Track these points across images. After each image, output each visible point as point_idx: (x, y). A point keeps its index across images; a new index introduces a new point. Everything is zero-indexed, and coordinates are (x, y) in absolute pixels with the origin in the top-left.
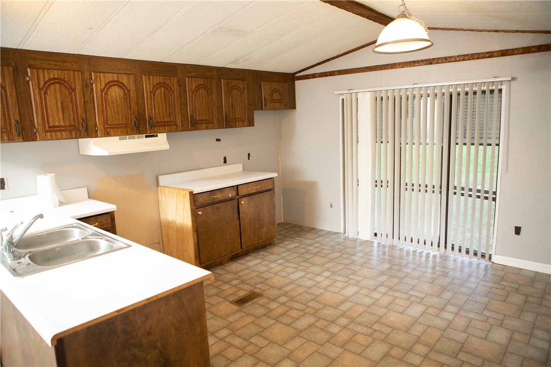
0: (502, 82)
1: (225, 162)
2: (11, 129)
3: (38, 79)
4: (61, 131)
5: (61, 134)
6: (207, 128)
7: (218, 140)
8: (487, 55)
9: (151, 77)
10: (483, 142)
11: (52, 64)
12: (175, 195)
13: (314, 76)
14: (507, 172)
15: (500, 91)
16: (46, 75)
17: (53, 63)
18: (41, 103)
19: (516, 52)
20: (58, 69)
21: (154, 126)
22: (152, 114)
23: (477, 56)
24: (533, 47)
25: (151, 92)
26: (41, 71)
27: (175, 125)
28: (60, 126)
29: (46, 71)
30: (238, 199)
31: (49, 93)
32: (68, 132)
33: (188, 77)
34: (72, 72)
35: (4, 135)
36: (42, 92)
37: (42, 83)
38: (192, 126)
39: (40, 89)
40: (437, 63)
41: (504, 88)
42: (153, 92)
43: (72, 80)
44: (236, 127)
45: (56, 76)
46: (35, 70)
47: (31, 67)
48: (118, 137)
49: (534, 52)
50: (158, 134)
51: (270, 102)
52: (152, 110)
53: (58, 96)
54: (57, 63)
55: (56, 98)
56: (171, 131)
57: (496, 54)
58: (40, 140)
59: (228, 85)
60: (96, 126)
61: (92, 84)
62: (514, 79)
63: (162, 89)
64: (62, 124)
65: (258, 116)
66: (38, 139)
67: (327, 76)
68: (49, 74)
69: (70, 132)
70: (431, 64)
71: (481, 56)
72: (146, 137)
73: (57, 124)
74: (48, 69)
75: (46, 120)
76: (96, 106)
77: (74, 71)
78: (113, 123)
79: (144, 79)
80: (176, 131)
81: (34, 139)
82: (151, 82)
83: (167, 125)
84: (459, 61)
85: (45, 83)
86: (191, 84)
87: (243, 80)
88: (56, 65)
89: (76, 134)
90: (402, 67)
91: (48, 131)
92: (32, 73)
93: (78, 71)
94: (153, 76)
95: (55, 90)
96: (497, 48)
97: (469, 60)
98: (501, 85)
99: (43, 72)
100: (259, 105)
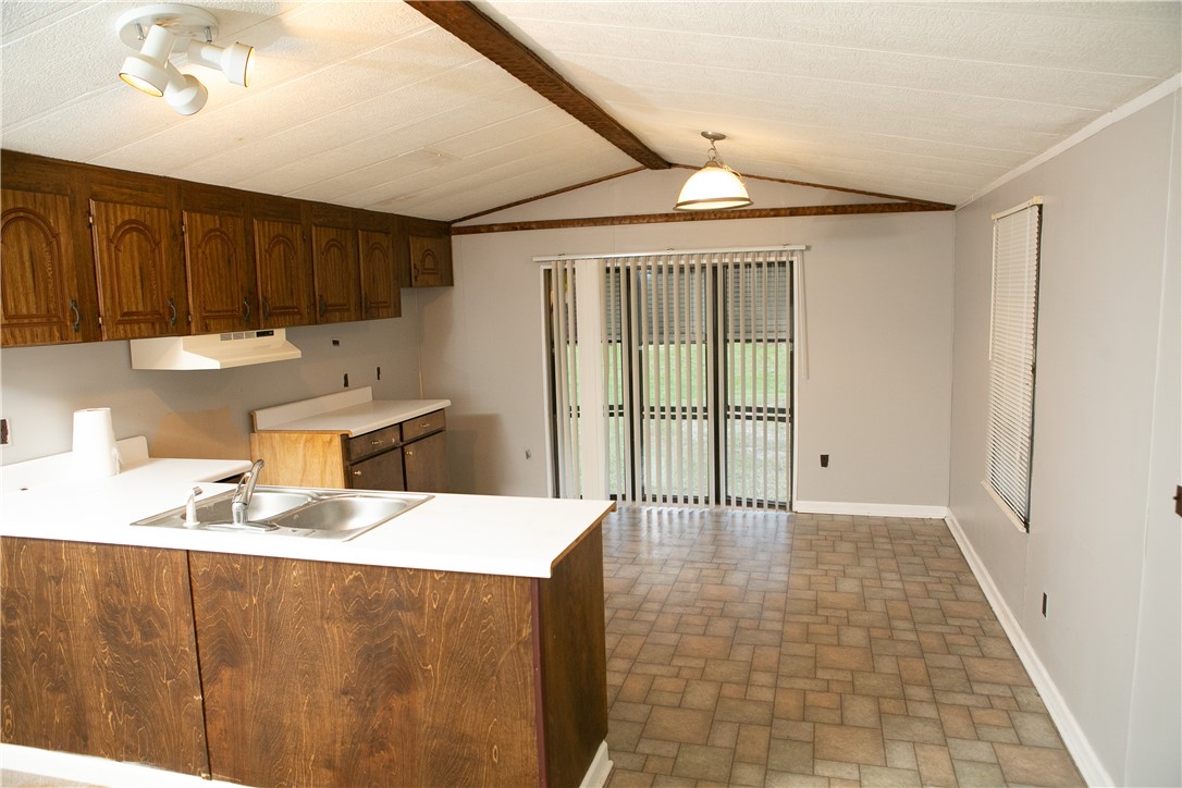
0: (792, 252)
1: (346, 385)
2: (65, 318)
3: (107, 221)
4: (138, 322)
5: (139, 328)
6: (341, 320)
7: (336, 343)
8: (772, 213)
9: (266, 223)
10: (752, 337)
11: (126, 194)
12: (302, 445)
13: (490, 228)
14: (808, 378)
15: (792, 263)
16: (119, 213)
17: (127, 191)
18: (111, 267)
19: (808, 212)
20: (135, 204)
21: (271, 314)
22: (267, 291)
23: (758, 213)
24: (828, 207)
25: (266, 251)
26: (111, 205)
27: (299, 313)
28: (137, 313)
29: (118, 206)
30: (402, 447)
31: (122, 248)
32: (150, 325)
33: (316, 226)
34: (156, 209)
35: (55, 329)
36: (113, 246)
37: (113, 229)
38: (321, 316)
39: (110, 241)
40: (702, 219)
41: (795, 259)
42: (269, 251)
43: (156, 226)
44: (378, 318)
45: (133, 217)
46: (102, 204)
47: (95, 196)
48: (219, 335)
49: (830, 213)
50: (276, 331)
51: (423, 273)
52: (267, 285)
53: (136, 254)
54: (134, 193)
55: (132, 258)
56: (294, 325)
57: (783, 212)
58: (109, 339)
59: (368, 241)
60: (188, 313)
61: (183, 234)
62: (808, 248)
63: (282, 246)
64: (141, 309)
65: (408, 300)
66: (105, 337)
67: (516, 229)
68: (122, 211)
69: (153, 324)
70: (693, 220)
71: (764, 213)
72: (259, 335)
73: (134, 309)
74: (122, 203)
75: (117, 300)
76: (189, 275)
77: (159, 207)
78: (214, 309)
79: (256, 228)
80: (301, 324)
81: (98, 338)
82: (267, 234)
83: (288, 313)
84: (734, 218)
85: (118, 228)
86: (320, 237)
87: (387, 233)
88: (131, 195)
89: (161, 328)
90: (648, 222)
91: (120, 322)
92: (98, 208)
93: (165, 208)
94: (269, 221)
95: (131, 242)
96: (783, 204)
97: (748, 217)
98: (792, 255)
99: (115, 208)
100: (407, 278)
